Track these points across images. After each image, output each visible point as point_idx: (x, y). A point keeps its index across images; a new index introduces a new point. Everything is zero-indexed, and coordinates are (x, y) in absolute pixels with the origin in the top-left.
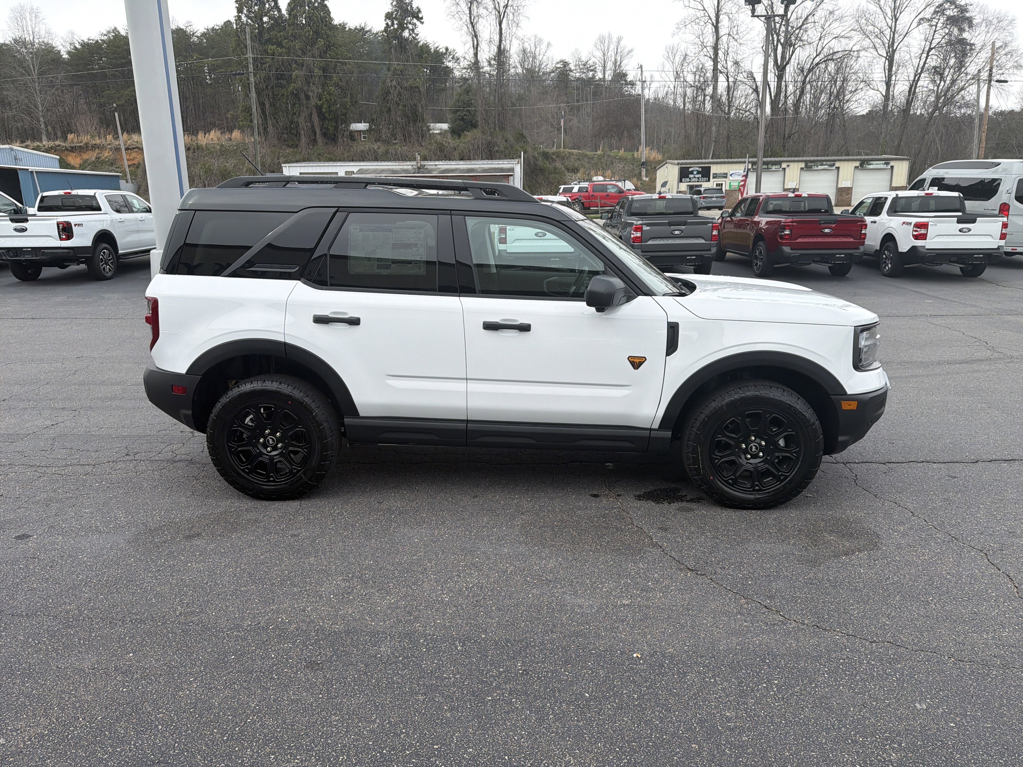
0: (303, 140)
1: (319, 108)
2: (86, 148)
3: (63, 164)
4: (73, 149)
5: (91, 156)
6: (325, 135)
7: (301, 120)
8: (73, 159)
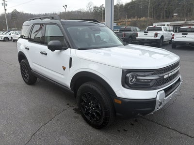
0: (161, 18)
1: (166, 11)
2: (122, 22)
3: (117, 25)
4: (119, 22)
5: (122, 23)
6: (166, 16)
7: (161, 14)
8: (119, 24)
